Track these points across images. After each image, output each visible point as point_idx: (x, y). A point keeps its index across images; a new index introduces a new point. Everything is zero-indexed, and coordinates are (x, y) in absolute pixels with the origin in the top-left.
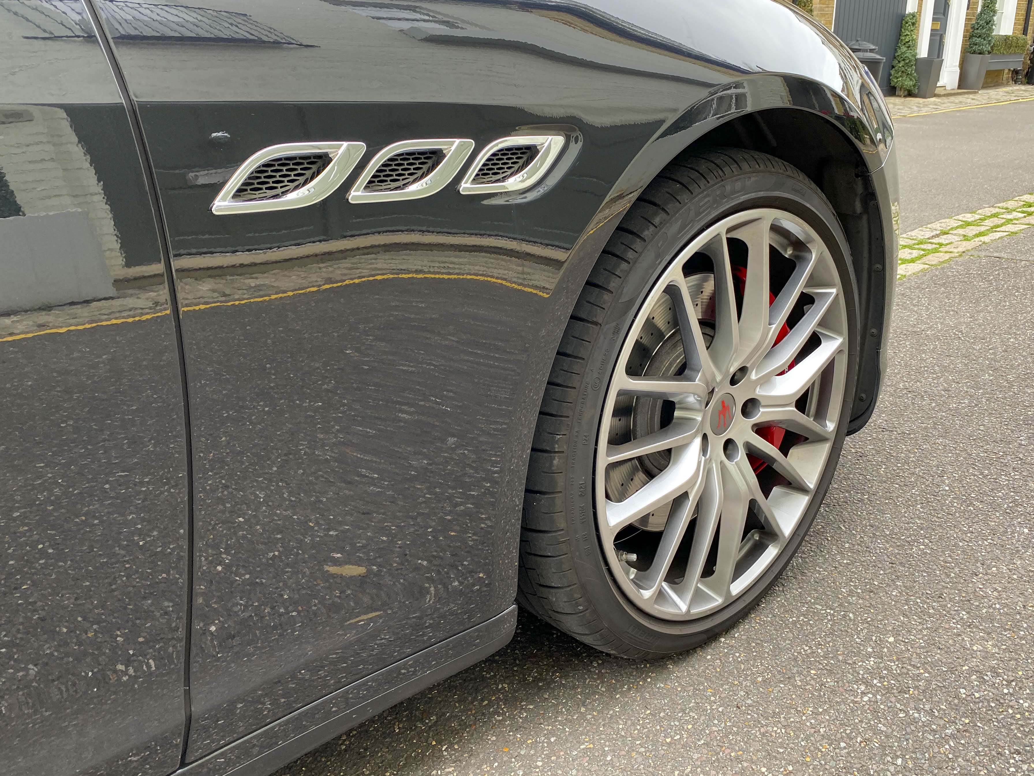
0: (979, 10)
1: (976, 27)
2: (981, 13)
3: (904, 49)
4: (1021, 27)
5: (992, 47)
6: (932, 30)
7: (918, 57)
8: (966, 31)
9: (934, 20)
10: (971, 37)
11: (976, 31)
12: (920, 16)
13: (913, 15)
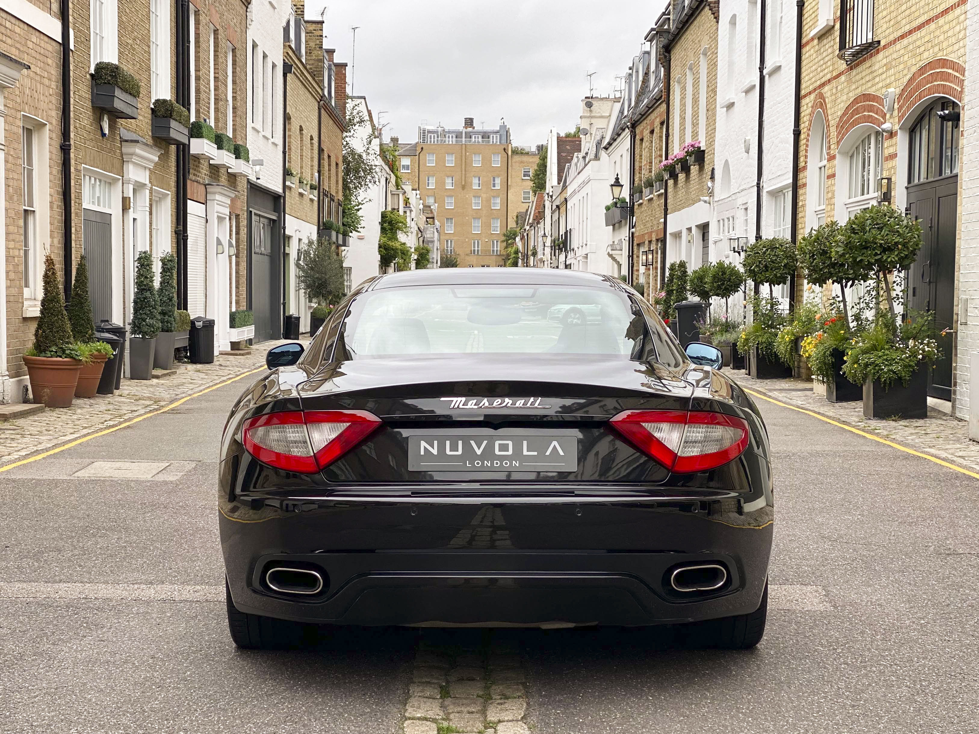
5: (176, 324)
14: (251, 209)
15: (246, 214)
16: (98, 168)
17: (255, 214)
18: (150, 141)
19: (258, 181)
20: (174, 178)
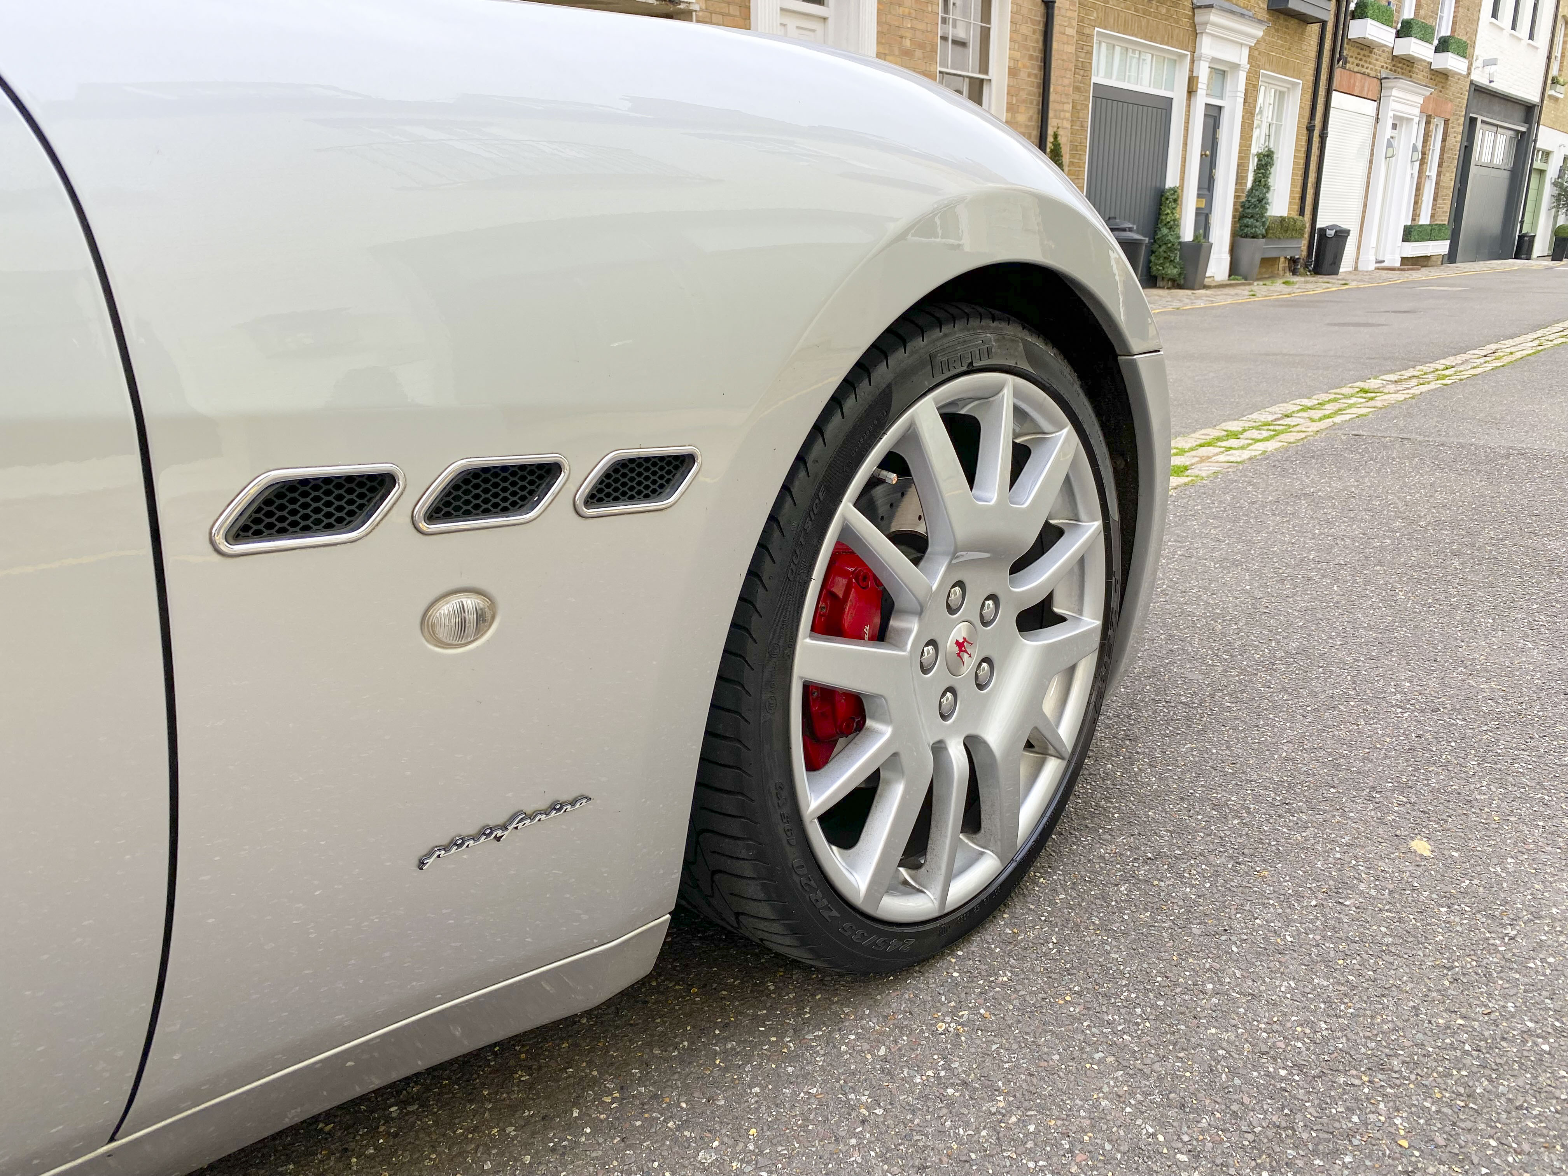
0: (1249, 185)
1: (1247, 206)
2: (1252, 189)
3: (1165, 231)
4: (1296, 207)
5: (1266, 230)
6: (1197, 209)
7: (1182, 240)
8: (1235, 210)
9: (1199, 196)
10: (1242, 217)
11: (1247, 211)
12: (1182, 191)
13: (1174, 191)
14: (1471, 115)
15: (1463, 119)
16: (1136, 36)
17: (1483, 122)
18: (1264, 15)
19: (1492, 85)
20: (1312, 65)
